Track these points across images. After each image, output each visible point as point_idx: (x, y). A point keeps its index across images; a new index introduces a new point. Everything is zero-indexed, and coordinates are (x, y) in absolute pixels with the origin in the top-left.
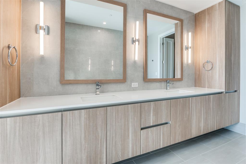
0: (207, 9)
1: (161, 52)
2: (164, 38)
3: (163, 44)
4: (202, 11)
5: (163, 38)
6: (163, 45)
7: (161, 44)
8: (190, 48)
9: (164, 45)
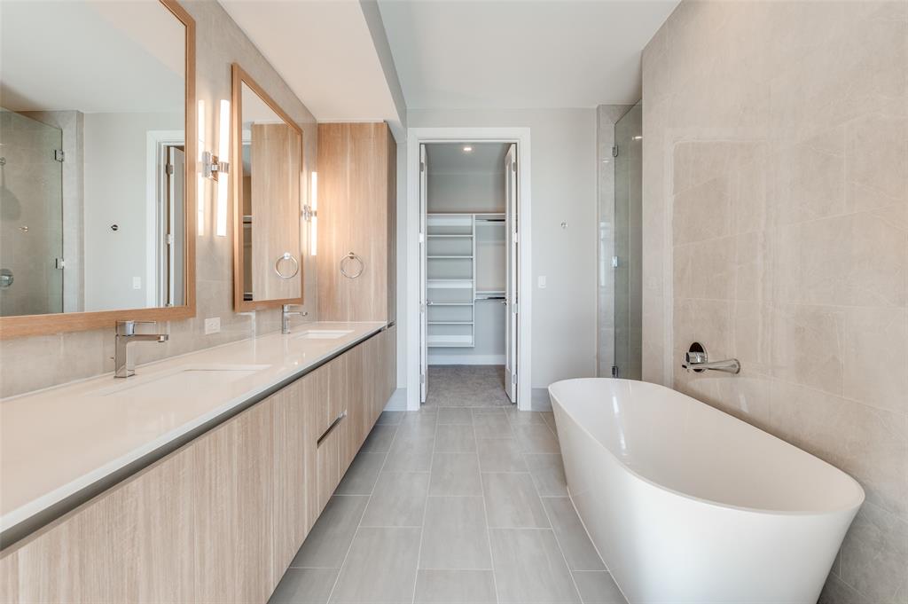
0: (351, 124)
1: (159, 201)
2: (172, 150)
3: (168, 169)
4: (338, 124)
5: (168, 147)
6: (169, 176)
7: (159, 166)
8: (316, 213)
9: (172, 176)
